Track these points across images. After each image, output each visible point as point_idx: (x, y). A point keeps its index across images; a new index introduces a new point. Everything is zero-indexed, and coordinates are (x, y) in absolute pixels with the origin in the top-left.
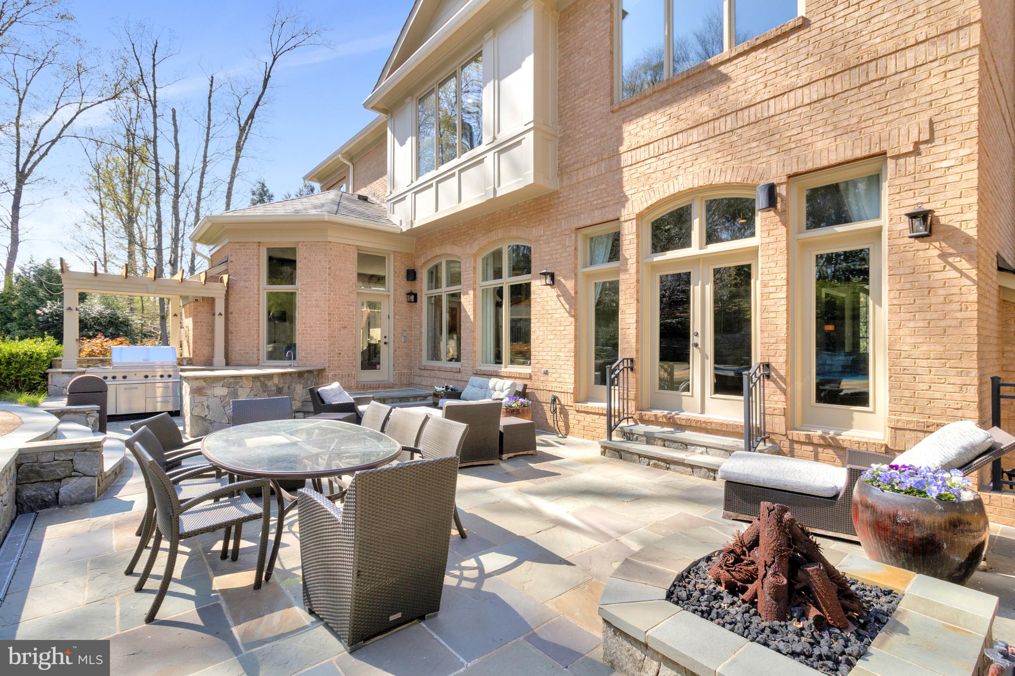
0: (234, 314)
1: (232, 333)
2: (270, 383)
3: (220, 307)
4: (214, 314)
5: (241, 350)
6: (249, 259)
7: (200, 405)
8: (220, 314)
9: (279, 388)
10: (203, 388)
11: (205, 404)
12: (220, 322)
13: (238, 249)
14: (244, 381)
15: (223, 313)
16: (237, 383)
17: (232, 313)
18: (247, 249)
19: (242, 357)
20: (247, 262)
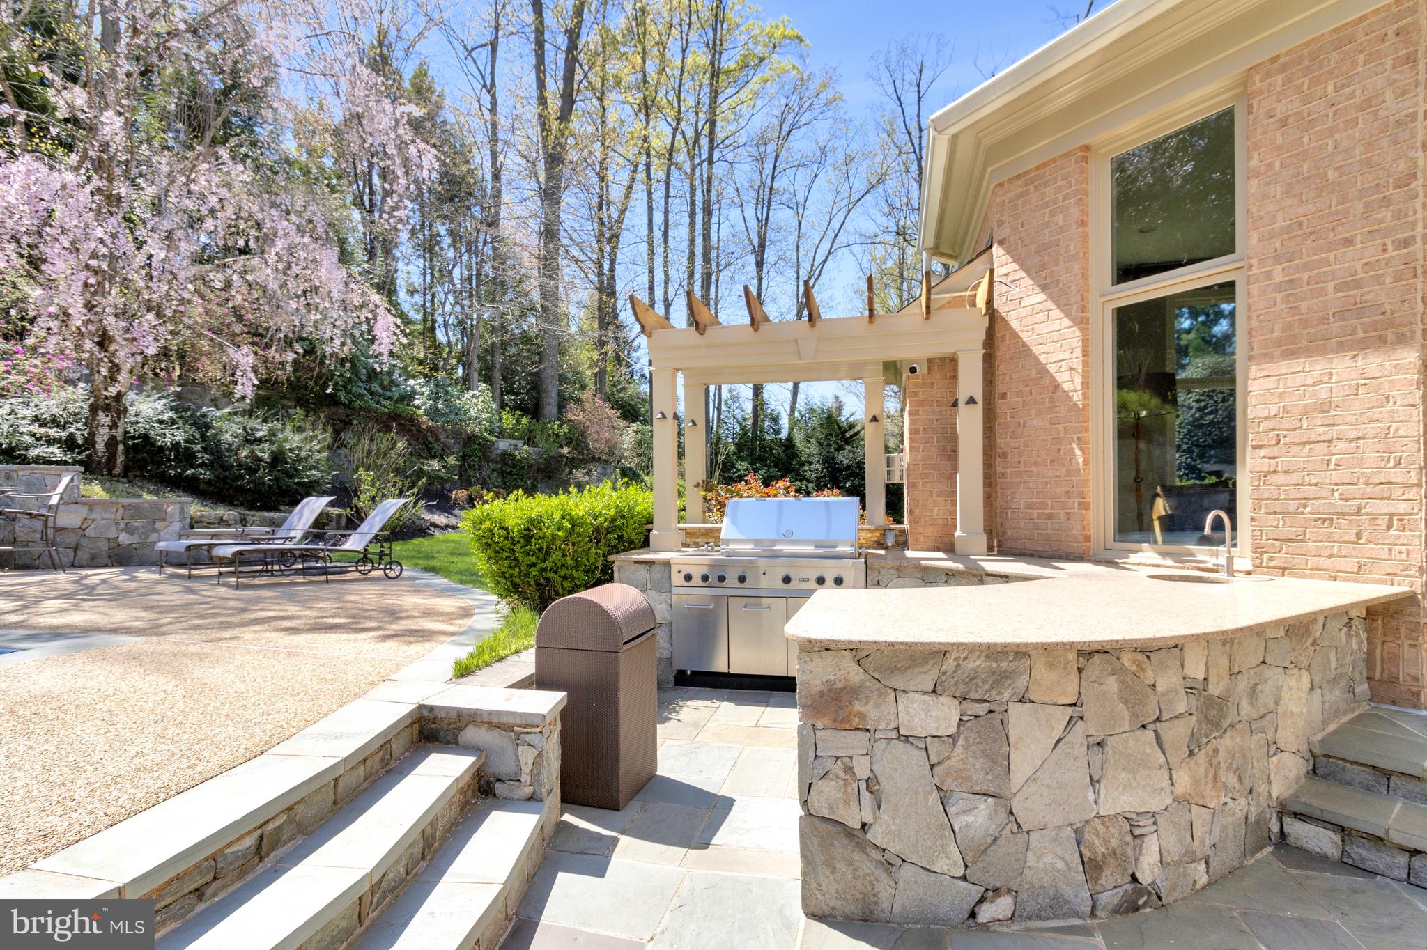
0: (1011, 399)
1: (1004, 455)
2: (1167, 681)
3: (970, 381)
4: (955, 404)
5: (1030, 506)
6: (1053, 214)
7: (838, 768)
8: (971, 401)
9: (1210, 702)
10: (853, 692)
11: (862, 771)
12: (969, 424)
13: (1020, 196)
14: (1040, 670)
15: (979, 398)
16: (1003, 678)
17: (1003, 396)
18: (1046, 184)
19: (1036, 526)
20: (1047, 225)
